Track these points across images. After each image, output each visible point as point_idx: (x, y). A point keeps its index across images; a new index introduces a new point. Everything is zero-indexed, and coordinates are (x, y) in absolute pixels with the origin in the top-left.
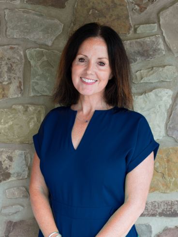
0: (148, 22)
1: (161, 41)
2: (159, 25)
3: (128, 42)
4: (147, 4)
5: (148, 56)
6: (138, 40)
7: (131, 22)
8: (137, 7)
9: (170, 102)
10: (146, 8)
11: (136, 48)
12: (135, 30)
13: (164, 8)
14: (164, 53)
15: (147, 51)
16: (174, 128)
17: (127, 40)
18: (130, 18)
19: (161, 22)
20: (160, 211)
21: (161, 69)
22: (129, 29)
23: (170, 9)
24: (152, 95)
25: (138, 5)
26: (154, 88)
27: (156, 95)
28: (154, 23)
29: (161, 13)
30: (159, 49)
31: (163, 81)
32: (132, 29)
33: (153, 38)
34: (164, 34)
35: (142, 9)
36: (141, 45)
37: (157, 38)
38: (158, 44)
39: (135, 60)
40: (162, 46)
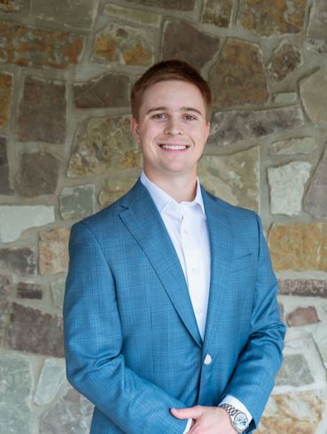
0: (287, 91)
1: (300, 111)
2: (299, 94)
3: (265, 111)
4: (286, 72)
5: (286, 127)
6: (276, 110)
7: (269, 90)
8: (276, 75)
9: (308, 175)
10: (285, 76)
11: (274, 118)
12: (273, 99)
13: (305, 76)
14: (303, 123)
15: (285, 121)
16: (311, 204)
17: (264, 109)
18: (268, 86)
19: (301, 91)
20: (293, 289)
21: (299, 141)
22: (267, 98)
23: (312, 77)
24: (288, 168)
25: (278, 73)
26: (291, 161)
27: (293, 168)
28: (293, 92)
29: (302, 81)
30: (298, 120)
31: (301, 154)
32: (270, 98)
33: (292, 108)
34: (304, 104)
35: (281, 77)
36: (279, 115)
37: (296, 108)
38: (297, 114)
39: (272, 131)
40: (301, 117)
